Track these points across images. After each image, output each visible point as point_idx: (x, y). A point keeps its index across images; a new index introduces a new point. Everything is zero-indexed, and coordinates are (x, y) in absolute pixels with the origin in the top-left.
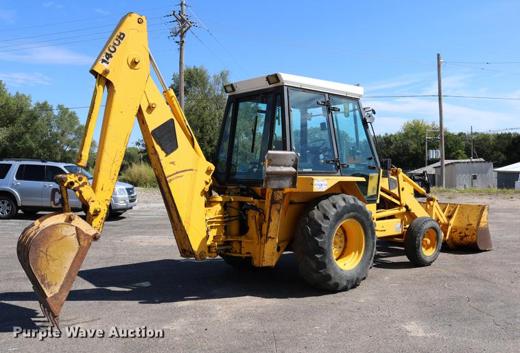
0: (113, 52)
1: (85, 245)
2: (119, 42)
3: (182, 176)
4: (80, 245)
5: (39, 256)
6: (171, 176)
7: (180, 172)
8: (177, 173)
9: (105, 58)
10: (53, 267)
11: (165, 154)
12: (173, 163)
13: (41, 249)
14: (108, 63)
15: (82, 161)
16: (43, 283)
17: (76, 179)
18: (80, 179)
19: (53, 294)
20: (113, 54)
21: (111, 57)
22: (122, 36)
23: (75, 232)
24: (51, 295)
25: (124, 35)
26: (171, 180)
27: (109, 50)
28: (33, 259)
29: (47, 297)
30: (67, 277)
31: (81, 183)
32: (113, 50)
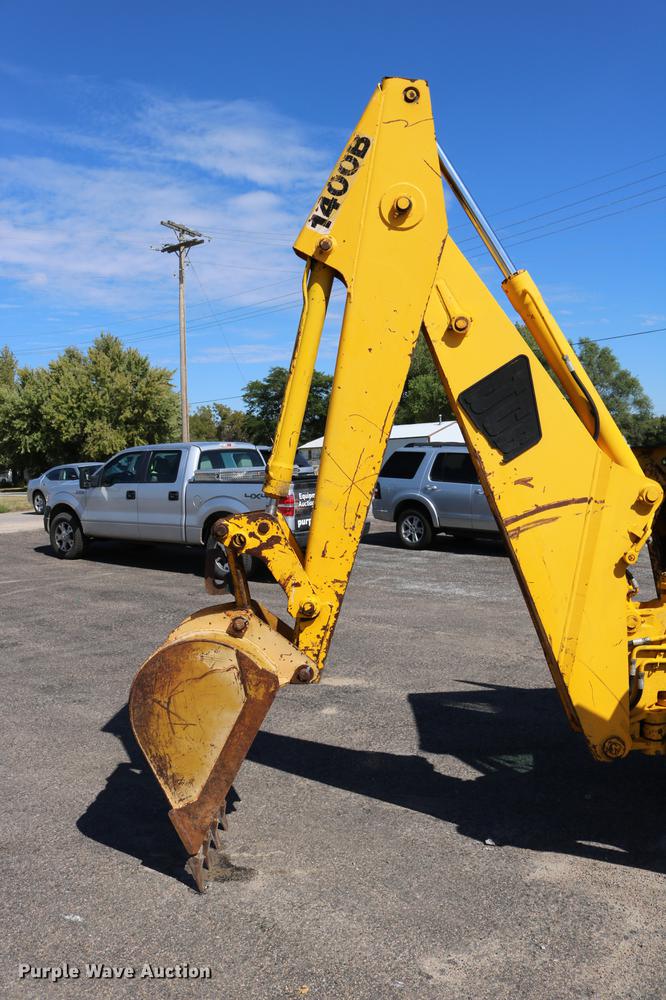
0: (340, 193)
1: (260, 697)
2: (356, 164)
3: (554, 519)
4: (246, 694)
5: (151, 713)
6: (517, 519)
7: (550, 507)
8: (539, 510)
9: (320, 213)
10: (184, 740)
11: (501, 458)
12: (525, 482)
13: (157, 696)
14: (328, 226)
15: (273, 482)
16: (162, 775)
17: (254, 527)
18: (263, 529)
19: (186, 802)
20: (340, 199)
21: (337, 206)
22: (362, 147)
23: (235, 662)
24: (181, 805)
25: (367, 143)
26: (519, 530)
27: (330, 189)
28: (140, 720)
29: (171, 807)
30: (215, 770)
31: (264, 538)
32: (338, 186)
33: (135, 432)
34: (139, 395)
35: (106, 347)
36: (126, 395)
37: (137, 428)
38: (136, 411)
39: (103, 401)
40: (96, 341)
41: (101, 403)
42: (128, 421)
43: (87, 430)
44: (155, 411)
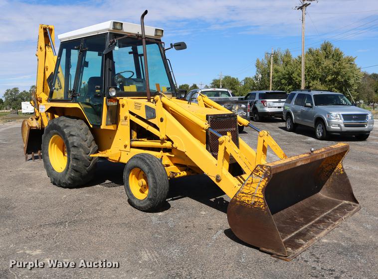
33: (333, 86)
34: (335, 69)
35: (326, 47)
36: (329, 70)
37: (334, 84)
38: (333, 76)
39: (318, 72)
40: (322, 45)
41: (318, 73)
42: (330, 81)
43: (311, 85)
44: (342, 77)
